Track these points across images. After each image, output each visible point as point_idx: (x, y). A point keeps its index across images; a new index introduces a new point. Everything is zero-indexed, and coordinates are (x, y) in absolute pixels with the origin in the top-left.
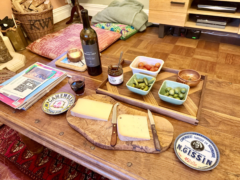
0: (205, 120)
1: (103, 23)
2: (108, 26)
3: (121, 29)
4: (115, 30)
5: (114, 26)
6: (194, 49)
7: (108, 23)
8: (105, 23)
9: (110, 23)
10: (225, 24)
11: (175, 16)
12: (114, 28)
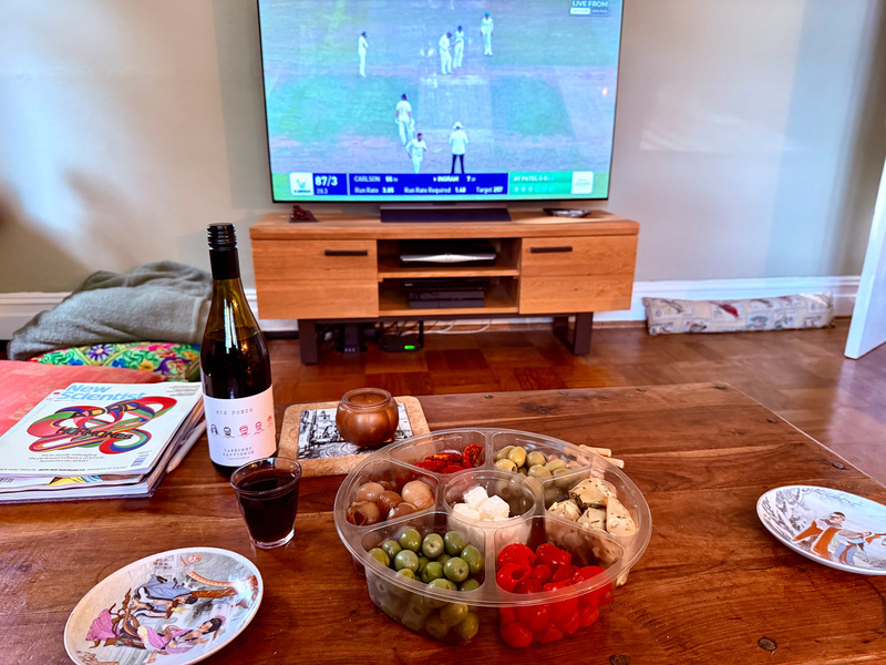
0: (674, 476)
1: (70, 350)
2: (96, 355)
3: (157, 357)
4: (135, 363)
5: (125, 353)
6: (427, 375)
7: (96, 344)
8: (79, 346)
9: (104, 344)
10: (481, 295)
11: (344, 290)
12: (127, 359)
